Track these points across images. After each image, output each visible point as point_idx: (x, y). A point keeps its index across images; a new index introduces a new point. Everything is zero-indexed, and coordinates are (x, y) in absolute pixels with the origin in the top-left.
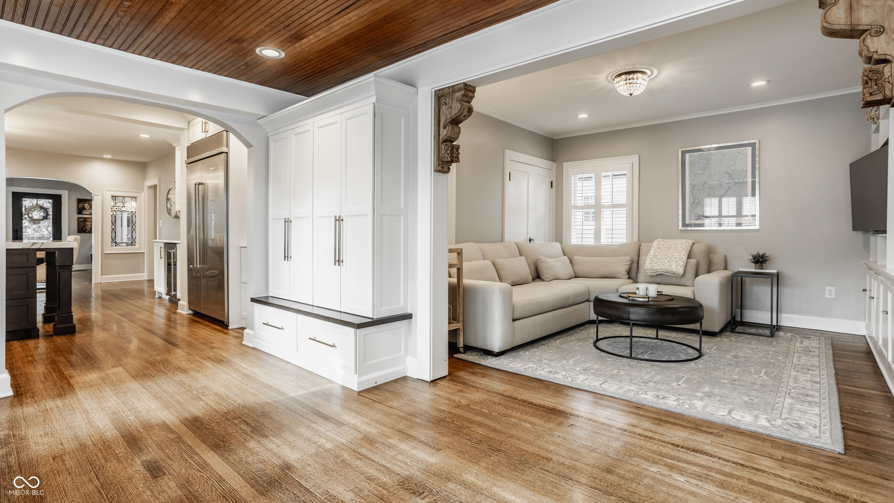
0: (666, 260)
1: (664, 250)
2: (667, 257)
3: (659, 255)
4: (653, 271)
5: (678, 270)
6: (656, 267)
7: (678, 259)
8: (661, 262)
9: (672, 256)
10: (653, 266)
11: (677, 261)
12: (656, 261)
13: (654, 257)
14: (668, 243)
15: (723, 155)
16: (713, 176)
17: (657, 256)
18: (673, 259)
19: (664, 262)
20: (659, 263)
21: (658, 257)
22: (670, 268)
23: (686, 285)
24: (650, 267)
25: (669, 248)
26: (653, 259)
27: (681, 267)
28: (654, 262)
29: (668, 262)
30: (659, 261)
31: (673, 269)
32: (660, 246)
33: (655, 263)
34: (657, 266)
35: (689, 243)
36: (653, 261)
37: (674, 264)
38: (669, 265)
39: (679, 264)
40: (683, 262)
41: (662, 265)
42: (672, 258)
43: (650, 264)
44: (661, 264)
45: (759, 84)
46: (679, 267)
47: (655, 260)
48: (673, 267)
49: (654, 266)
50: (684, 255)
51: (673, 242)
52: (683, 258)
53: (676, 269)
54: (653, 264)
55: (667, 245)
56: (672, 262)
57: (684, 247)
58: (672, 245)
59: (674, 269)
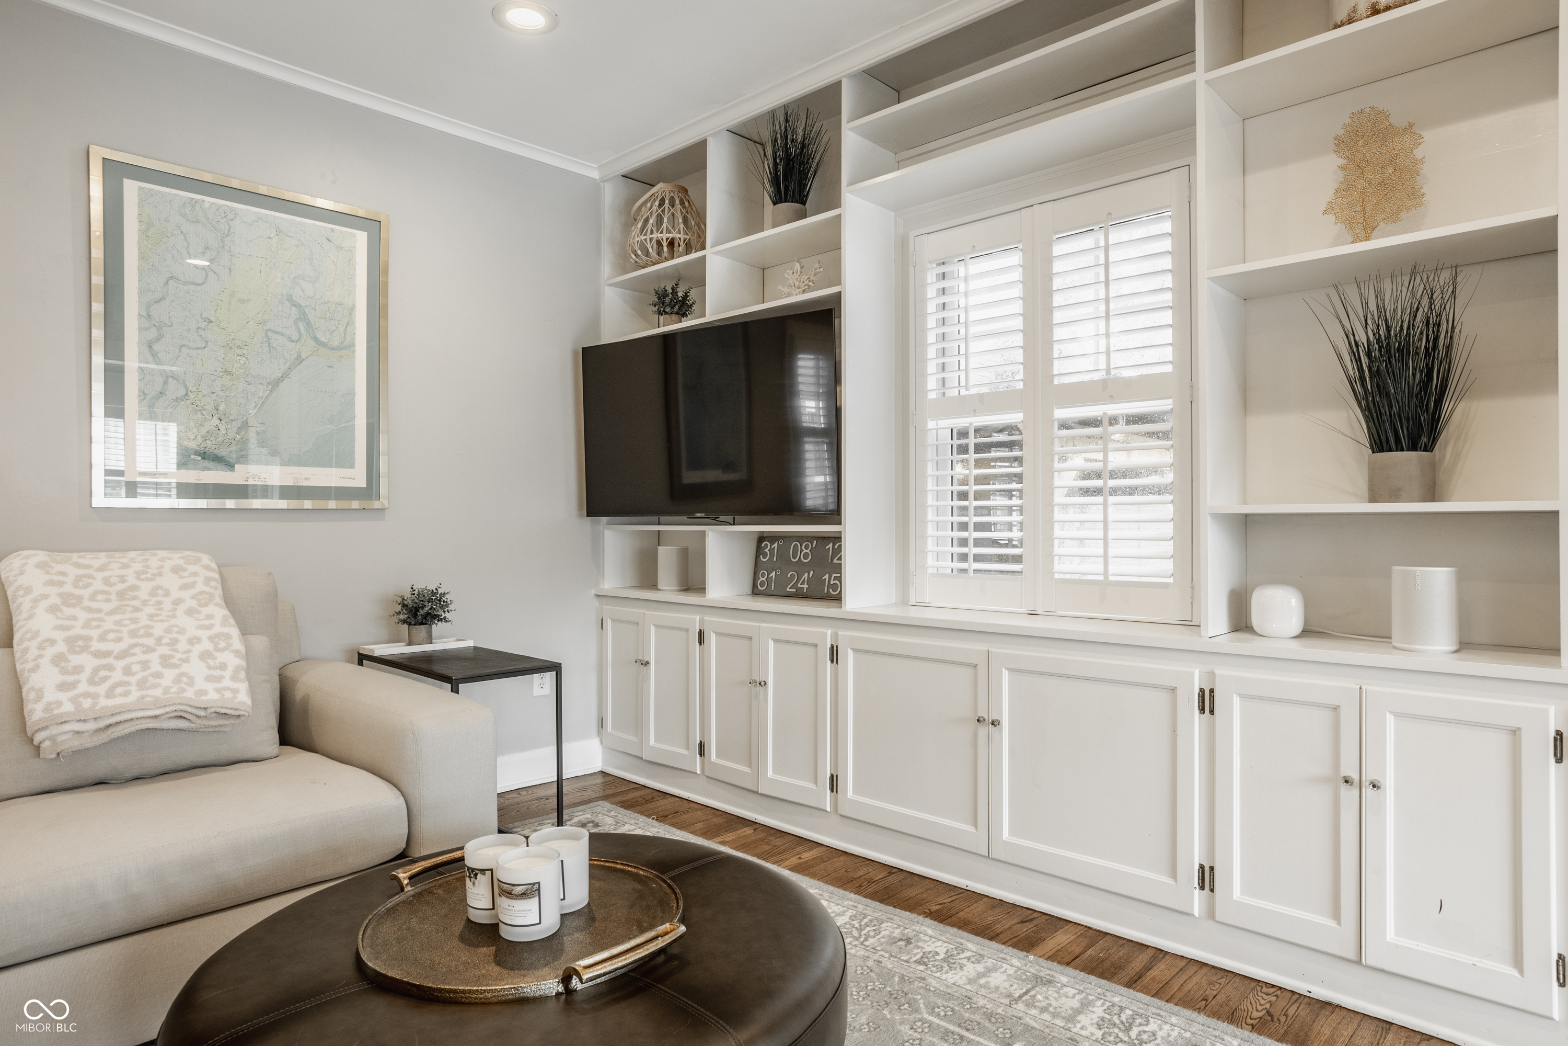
0: (154, 658)
1: (106, 607)
2: (150, 642)
3: (94, 633)
4: (91, 726)
5: (228, 695)
6: (103, 702)
7: (207, 645)
8: (127, 671)
9: (168, 631)
10: (86, 695)
11: (205, 656)
12: (96, 670)
13: (72, 650)
14: (101, 569)
15: (279, 231)
16: (242, 301)
17: (88, 639)
18: (183, 645)
19: (145, 665)
20: (117, 676)
21: (96, 646)
22: (190, 694)
23: (249, 755)
24: (68, 707)
25: (121, 595)
26: (75, 660)
27: (234, 678)
28: (84, 677)
29: (165, 661)
30: (110, 668)
31: (203, 692)
32: (68, 588)
33: (91, 682)
34: (110, 694)
35: (207, 567)
36: (79, 669)
37: (197, 669)
38: (177, 680)
39: (223, 667)
40: (237, 653)
41: (142, 684)
42: (175, 641)
43: (63, 687)
44: (133, 680)
46: (227, 682)
47: (88, 662)
48: (200, 684)
49: (95, 696)
50: (224, 623)
51: (125, 566)
52: (228, 637)
53: (218, 691)
54: (83, 687)
55: (106, 581)
56: (186, 661)
57: (200, 587)
58: (131, 580)
59: (213, 696)
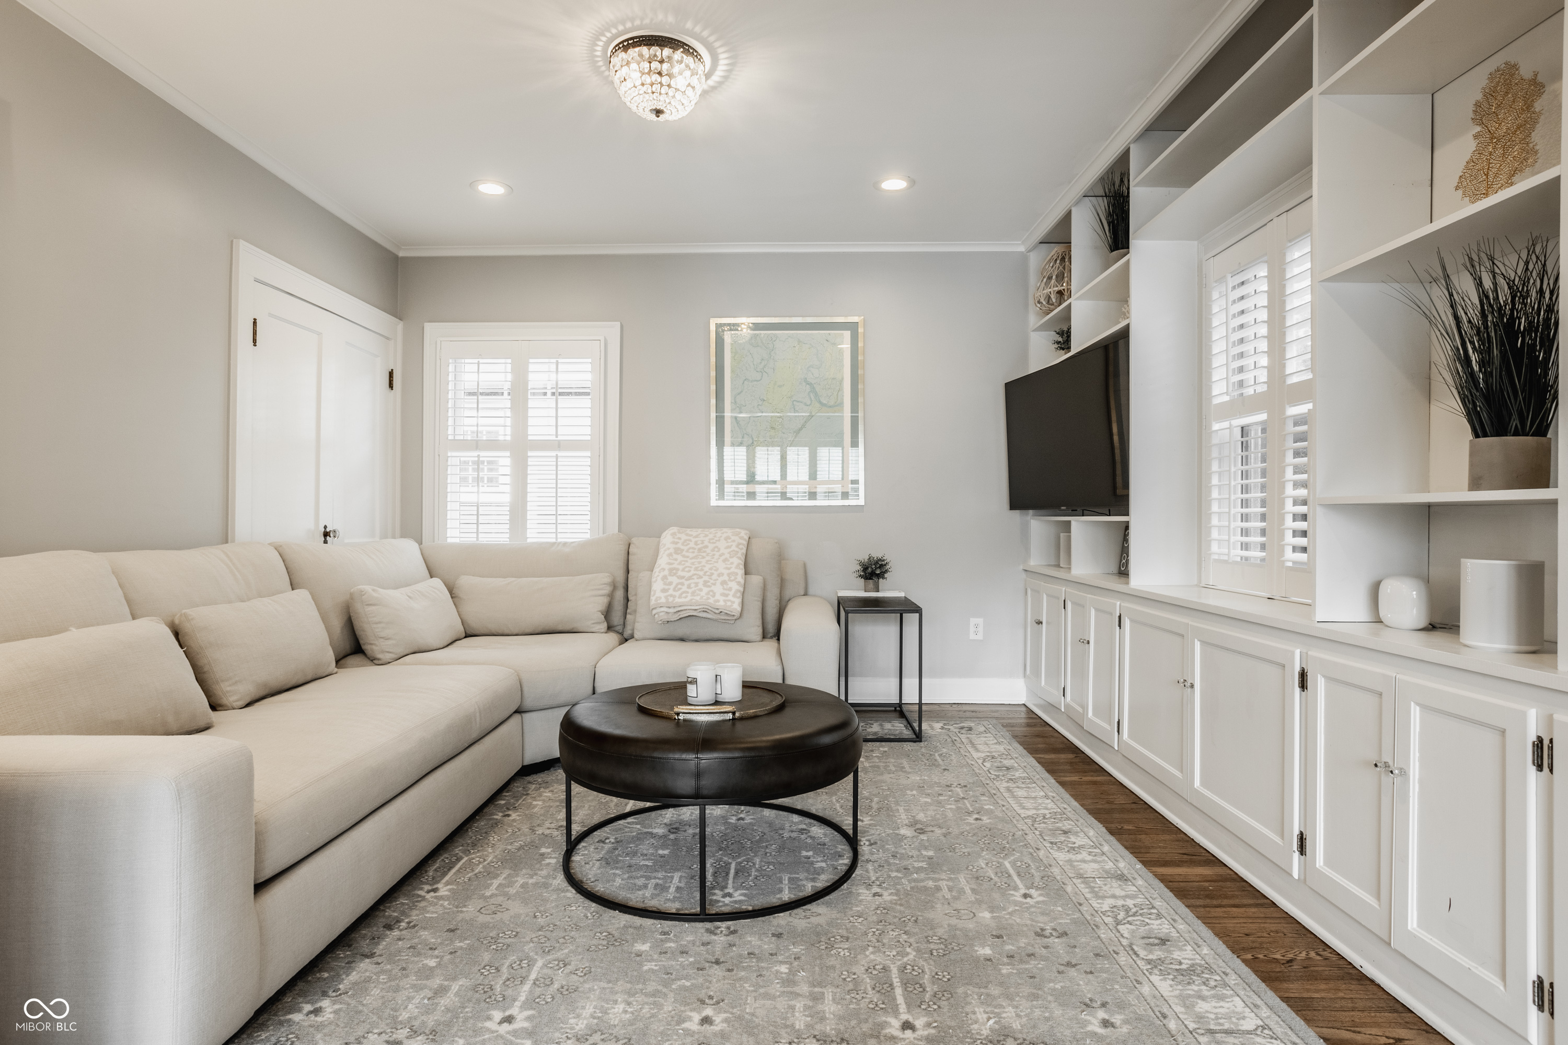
0: (701, 581)
1: (691, 555)
2: (701, 573)
3: (681, 567)
4: (672, 610)
5: (729, 604)
6: (677, 600)
7: (726, 578)
8: (689, 587)
9: (711, 569)
10: (671, 596)
11: (724, 583)
12: (678, 584)
13: (670, 575)
14: (696, 537)
15: (799, 342)
16: (780, 386)
17: (678, 570)
18: (714, 577)
19: (697, 584)
20: (684, 588)
21: (680, 573)
22: (711, 601)
23: (744, 639)
24: (663, 600)
25: (700, 550)
26: (670, 579)
27: (734, 596)
28: (672, 587)
29: (705, 584)
30: (682, 584)
31: (718, 601)
32: (679, 546)
33: (674, 590)
34: (680, 597)
35: (741, 538)
36: (670, 584)
37: (718, 589)
38: (708, 593)
39: (730, 589)
40: (739, 583)
41: (693, 593)
42: (712, 574)
43: (664, 591)
44: (690, 591)
45: (894, 184)
46: (730, 598)
47: (674, 580)
48: (718, 597)
49: (674, 597)
50: (737, 567)
51: (706, 536)
52: (737, 574)
53: (725, 601)
54: (671, 592)
55: (696, 543)
56: (714, 584)
57: (734, 548)
58: (706, 543)
59: (722, 603)
